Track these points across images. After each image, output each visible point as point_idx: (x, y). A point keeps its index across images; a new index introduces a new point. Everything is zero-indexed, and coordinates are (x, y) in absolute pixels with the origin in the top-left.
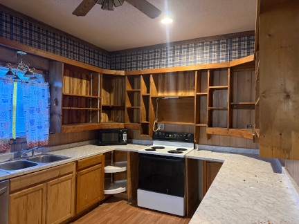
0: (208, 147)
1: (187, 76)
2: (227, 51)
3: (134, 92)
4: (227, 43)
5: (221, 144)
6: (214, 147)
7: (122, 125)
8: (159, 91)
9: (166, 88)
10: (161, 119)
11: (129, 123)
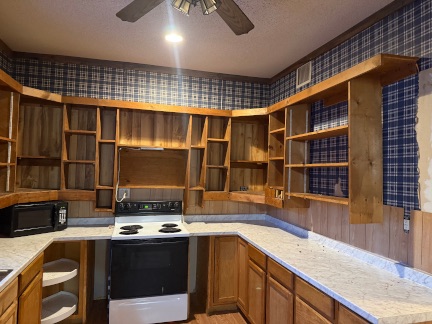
0: (197, 217)
1: (169, 120)
2: (219, 95)
3: (71, 134)
4: (220, 85)
5: (212, 212)
6: (205, 217)
7: (53, 194)
8: (123, 137)
9: (134, 133)
10: (124, 181)
11: (64, 189)
